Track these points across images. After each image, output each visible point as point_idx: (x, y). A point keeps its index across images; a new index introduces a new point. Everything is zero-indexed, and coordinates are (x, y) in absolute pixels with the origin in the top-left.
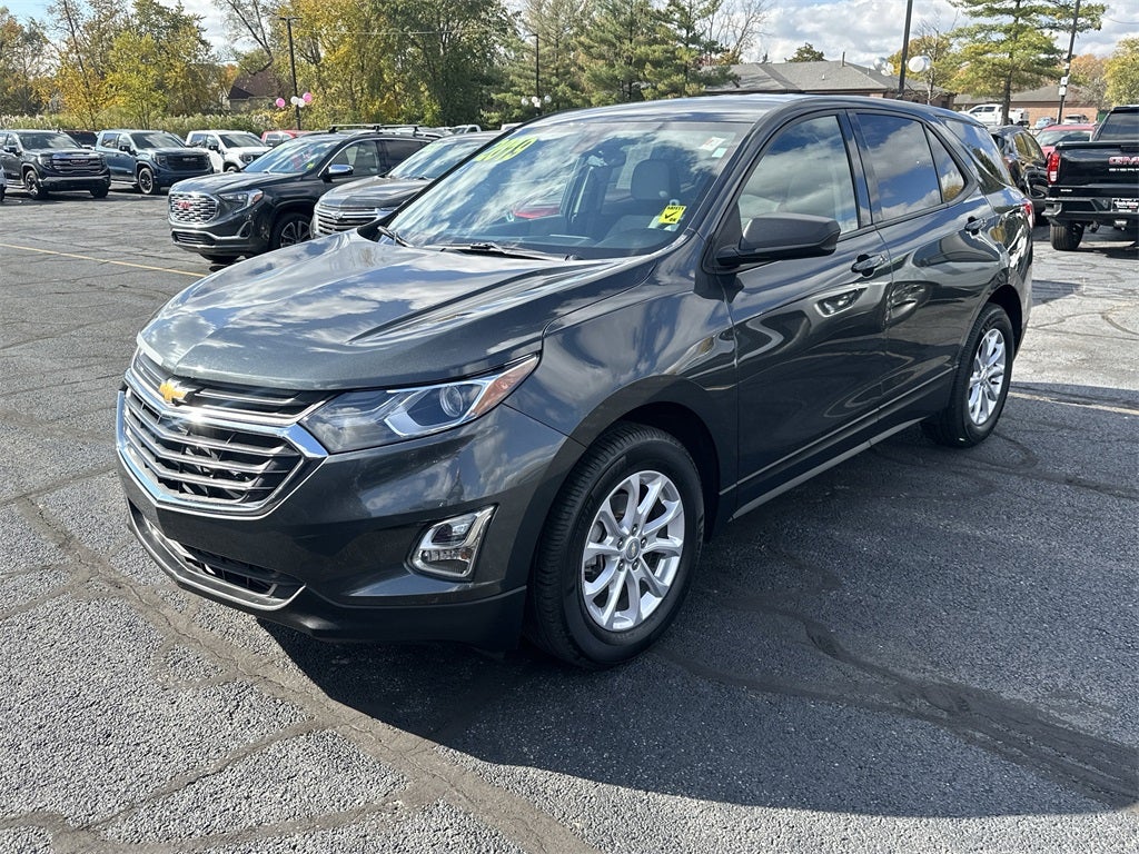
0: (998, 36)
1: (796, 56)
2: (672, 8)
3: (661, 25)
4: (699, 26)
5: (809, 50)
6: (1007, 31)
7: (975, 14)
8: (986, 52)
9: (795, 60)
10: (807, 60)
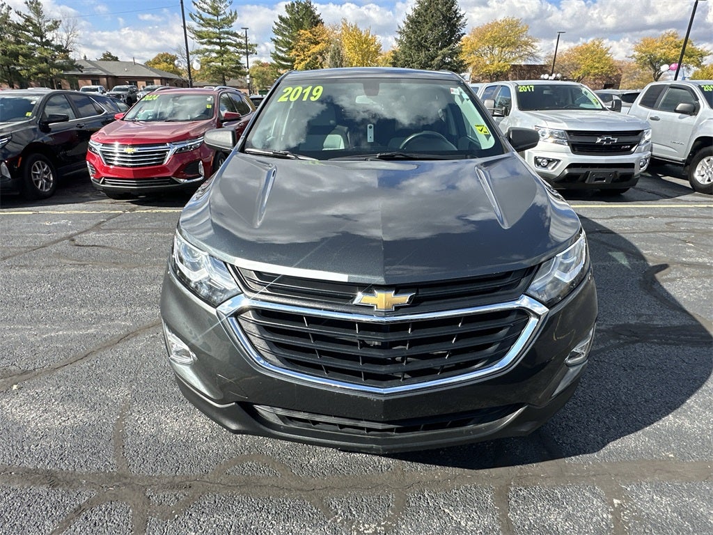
0: (214, 55)
1: (102, 57)
2: (27, 23)
3: (22, 33)
4: (49, 36)
5: (109, 55)
6: (217, 53)
7: (202, 43)
8: (211, 62)
9: (102, 60)
10: (109, 60)
